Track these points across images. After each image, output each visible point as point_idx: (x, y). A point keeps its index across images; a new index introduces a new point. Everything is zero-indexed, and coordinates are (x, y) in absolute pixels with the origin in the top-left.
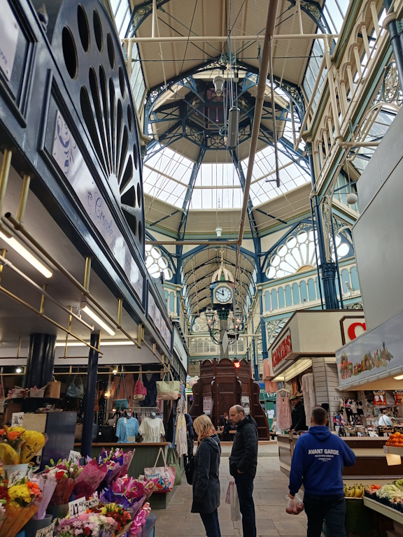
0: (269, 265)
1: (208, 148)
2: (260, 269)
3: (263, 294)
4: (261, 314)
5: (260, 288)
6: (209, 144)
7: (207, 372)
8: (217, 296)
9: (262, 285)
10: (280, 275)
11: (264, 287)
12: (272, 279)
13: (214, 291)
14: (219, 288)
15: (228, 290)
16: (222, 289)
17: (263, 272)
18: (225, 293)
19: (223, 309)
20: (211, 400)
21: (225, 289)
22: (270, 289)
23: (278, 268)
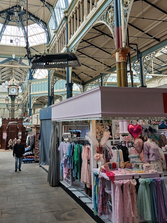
0: (35, 72)
1: (10, 20)
2: (31, 73)
3: (31, 85)
4: (30, 93)
5: (30, 82)
6: (10, 19)
7: (5, 123)
8: (11, 92)
9: (31, 81)
10: (39, 78)
11: (32, 82)
12: (36, 79)
13: (9, 89)
14: (12, 88)
15: (15, 89)
16: (13, 88)
17: (32, 75)
18: (14, 90)
19: (13, 97)
20: (6, 134)
21: (14, 88)
22: (34, 83)
23: (38, 74)
